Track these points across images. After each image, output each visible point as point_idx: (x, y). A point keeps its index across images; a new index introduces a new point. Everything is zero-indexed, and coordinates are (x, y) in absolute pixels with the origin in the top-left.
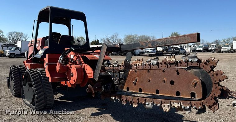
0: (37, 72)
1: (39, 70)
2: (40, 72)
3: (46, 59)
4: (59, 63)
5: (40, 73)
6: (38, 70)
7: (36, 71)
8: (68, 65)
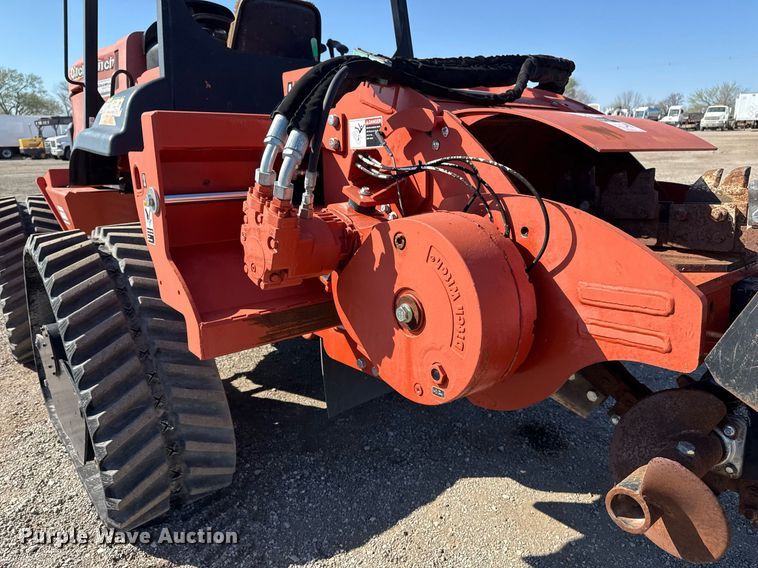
0: (95, 256)
1: (113, 240)
2: (122, 253)
3: (144, 162)
4: (267, 194)
5: (122, 263)
6: (106, 241)
7: (94, 248)
8: (341, 211)
